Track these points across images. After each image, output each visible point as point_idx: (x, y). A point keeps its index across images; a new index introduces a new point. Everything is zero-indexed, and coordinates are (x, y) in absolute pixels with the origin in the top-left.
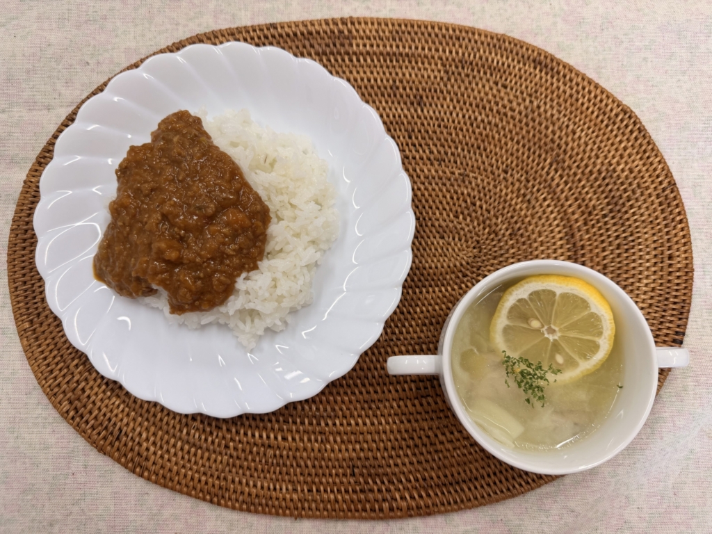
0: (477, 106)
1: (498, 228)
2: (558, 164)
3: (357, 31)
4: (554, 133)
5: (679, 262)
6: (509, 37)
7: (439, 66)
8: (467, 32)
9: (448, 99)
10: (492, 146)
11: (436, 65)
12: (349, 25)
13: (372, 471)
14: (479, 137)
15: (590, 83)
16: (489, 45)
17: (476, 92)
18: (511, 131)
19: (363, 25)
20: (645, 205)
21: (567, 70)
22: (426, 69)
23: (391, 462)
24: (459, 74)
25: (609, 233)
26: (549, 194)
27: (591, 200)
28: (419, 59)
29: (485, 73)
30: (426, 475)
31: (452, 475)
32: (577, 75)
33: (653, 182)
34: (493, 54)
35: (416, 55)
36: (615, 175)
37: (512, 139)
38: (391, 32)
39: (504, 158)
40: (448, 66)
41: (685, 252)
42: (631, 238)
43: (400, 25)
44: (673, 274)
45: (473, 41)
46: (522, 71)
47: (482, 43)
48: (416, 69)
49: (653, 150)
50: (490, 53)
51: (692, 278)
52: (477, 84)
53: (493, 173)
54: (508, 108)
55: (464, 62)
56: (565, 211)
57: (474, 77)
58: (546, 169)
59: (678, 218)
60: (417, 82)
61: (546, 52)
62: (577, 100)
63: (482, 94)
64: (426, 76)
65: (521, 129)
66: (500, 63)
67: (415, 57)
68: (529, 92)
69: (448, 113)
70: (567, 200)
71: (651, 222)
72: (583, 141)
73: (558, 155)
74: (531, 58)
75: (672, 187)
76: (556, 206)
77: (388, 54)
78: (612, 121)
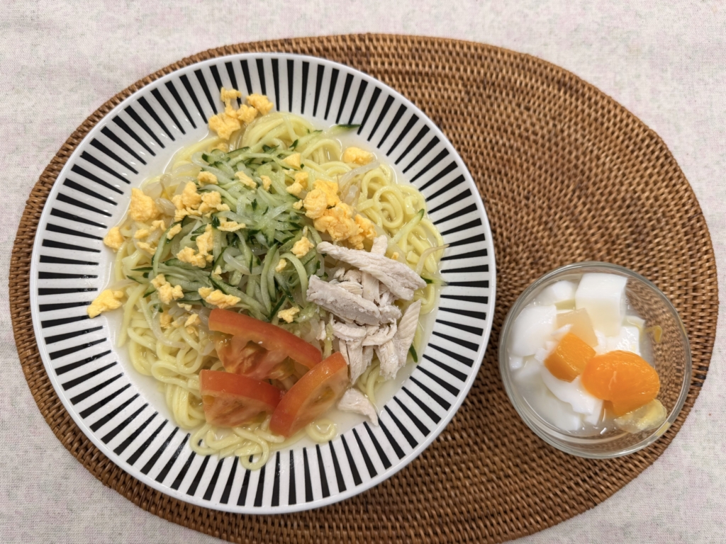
0: (499, 129)
1: (519, 257)
2: (581, 190)
3: (375, 48)
4: (577, 158)
5: (704, 294)
6: (533, 57)
7: (460, 86)
8: (489, 51)
9: (469, 122)
10: (513, 172)
11: (457, 85)
12: (367, 42)
13: (387, 508)
14: (500, 161)
15: (616, 106)
16: (512, 64)
17: (498, 114)
18: (533, 156)
19: (381, 42)
20: (670, 235)
21: (592, 92)
22: (446, 89)
23: (406, 498)
24: (481, 95)
25: (633, 263)
26: (571, 221)
27: (614, 228)
28: (440, 79)
29: (508, 94)
30: (442, 511)
31: (468, 512)
32: (603, 97)
33: (678, 211)
34: (516, 75)
35: (436, 74)
36: (640, 203)
37: (534, 164)
38: (410, 50)
39: (526, 184)
40: (469, 87)
41: (711, 284)
42: (655, 269)
43: (420, 43)
44: (698, 307)
45: (495, 61)
46: (546, 93)
47: (505, 63)
48: (436, 89)
49: (679, 177)
50: (513, 73)
51: (717, 311)
52: (499, 106)
53: (514, 199)
54: (530, 132)
55: (485, 83)
56: (588, 240)
57: (496, 99)
58: (569, 196)
59: (704, 249)
60: (436, 104)
61: (571, 73)
62: (602, 124)
63: (504, 117)
64: (446, 96)
65: (544, 153)
66: (523, 84)
67: (435, 76)
68: (553, 115)
69: (468, 136)
70: (590, 228)
71: (676, 252)
72: (607, 166)
73: (581, 182)
74: (556, 79)
75: (698, 216)
76: (578, 234)
77: (407, 73)
78: (638, 146)
